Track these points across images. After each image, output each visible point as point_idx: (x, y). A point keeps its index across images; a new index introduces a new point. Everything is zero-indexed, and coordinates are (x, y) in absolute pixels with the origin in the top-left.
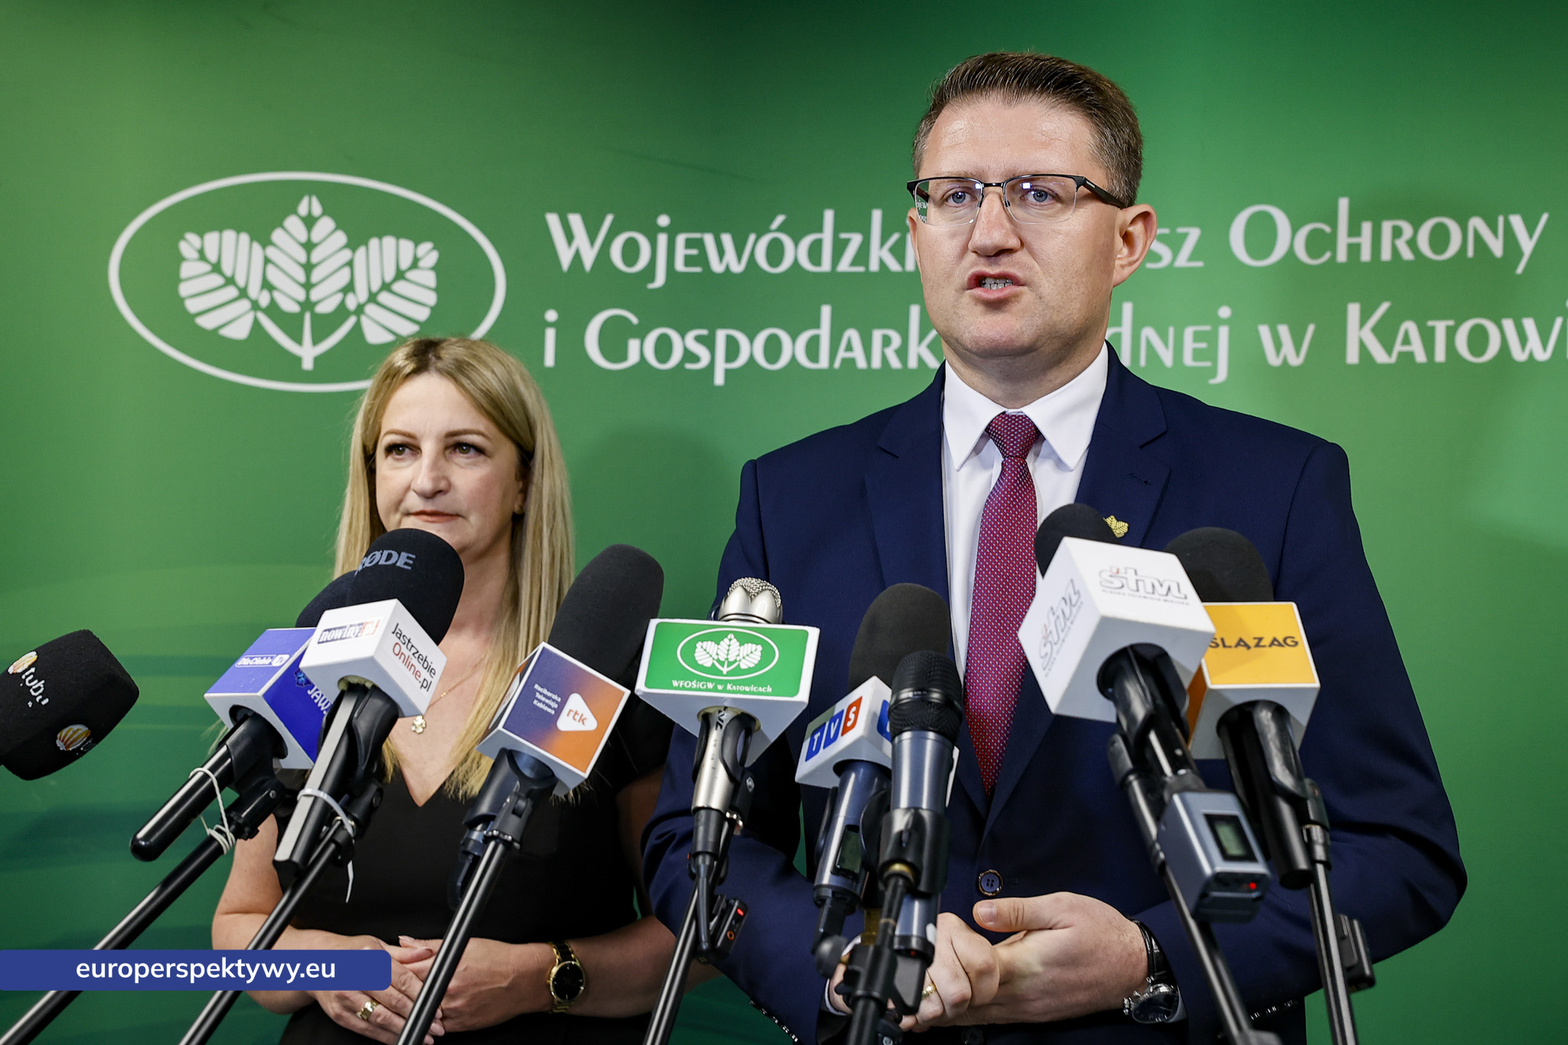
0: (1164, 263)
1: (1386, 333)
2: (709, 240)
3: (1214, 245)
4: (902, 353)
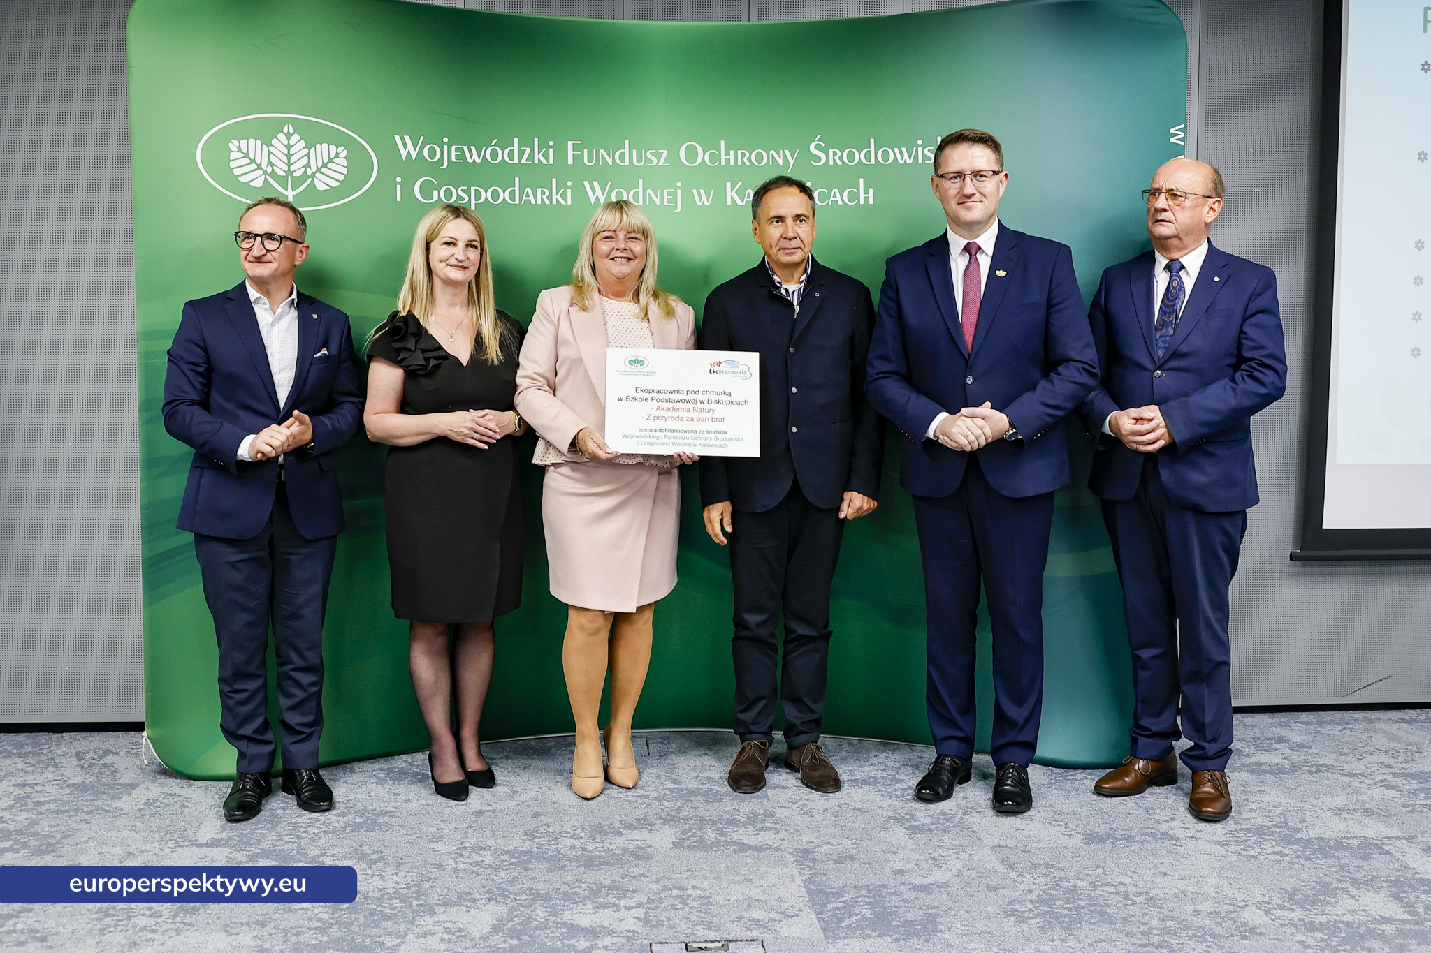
0: (655, 163)
1: (741, 194)
2: (465, 148)
3: (674, 155)
4: (550, 198)
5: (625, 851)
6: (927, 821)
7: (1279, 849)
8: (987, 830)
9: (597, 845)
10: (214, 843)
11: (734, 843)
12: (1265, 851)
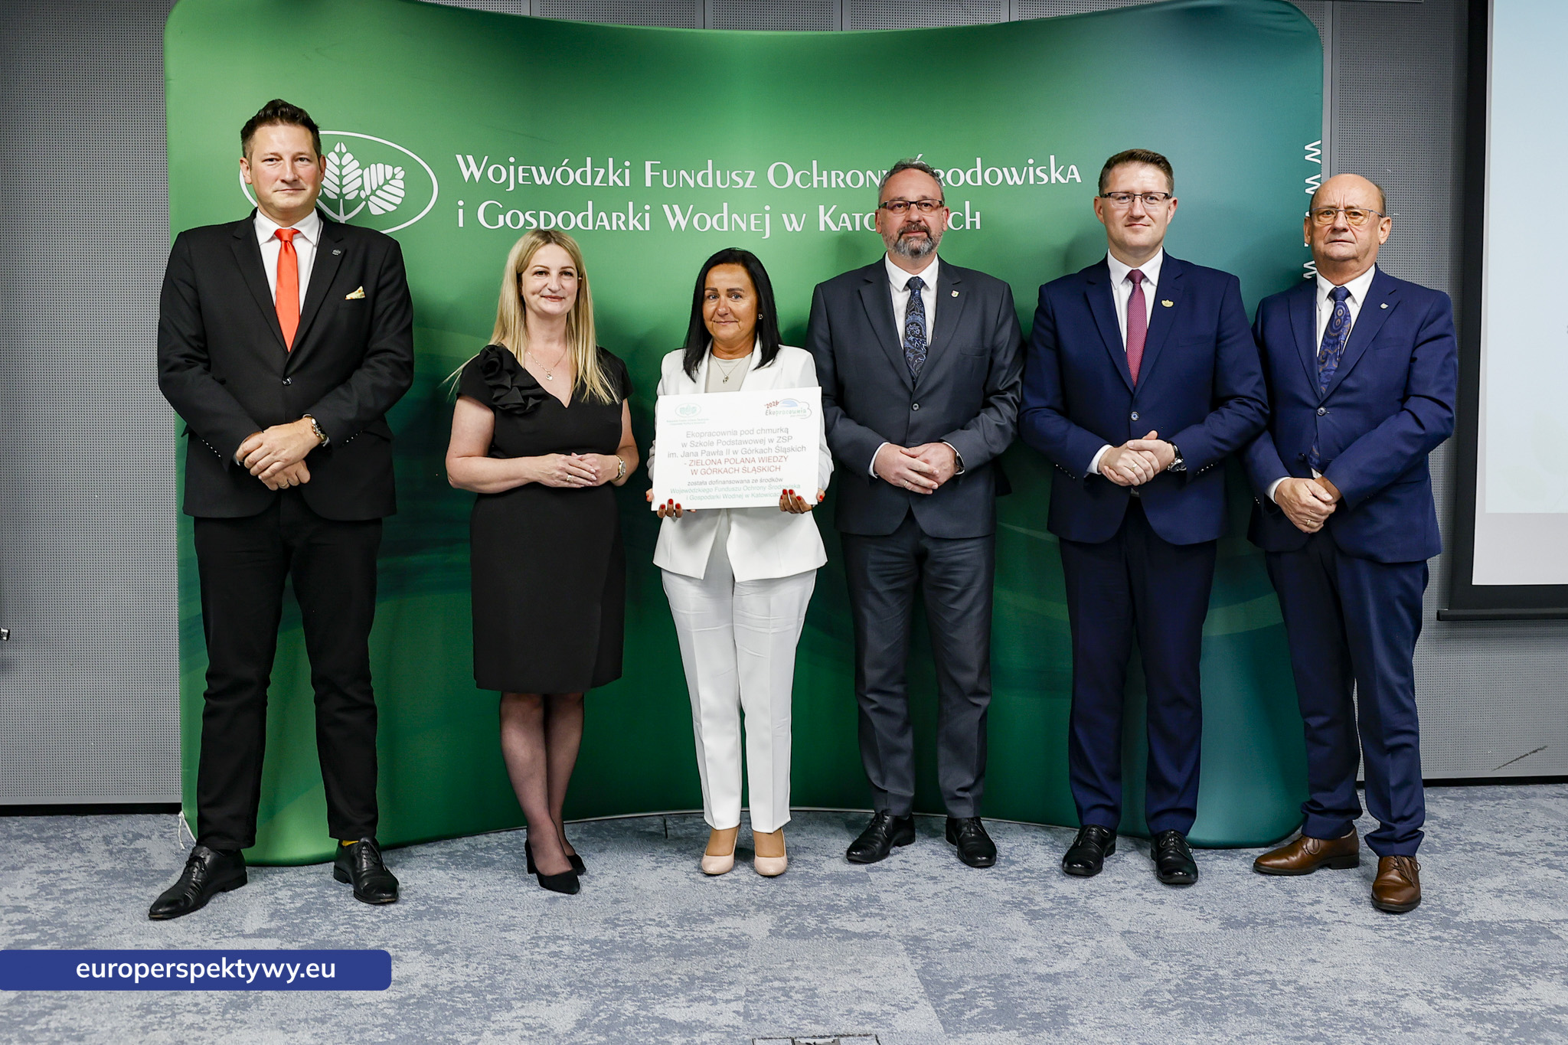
0: (741, 185)
1: (835, 218)
2: (534, 169)
3: (761, 178)
4: (626, 223)
5: (717, 940)
6: (1049, 905)
7: (1437, 933)
8: (1115, 915)
9: (687, 933)
10: (262, 934)
11: (838, 930)
12: (1421, 936)
